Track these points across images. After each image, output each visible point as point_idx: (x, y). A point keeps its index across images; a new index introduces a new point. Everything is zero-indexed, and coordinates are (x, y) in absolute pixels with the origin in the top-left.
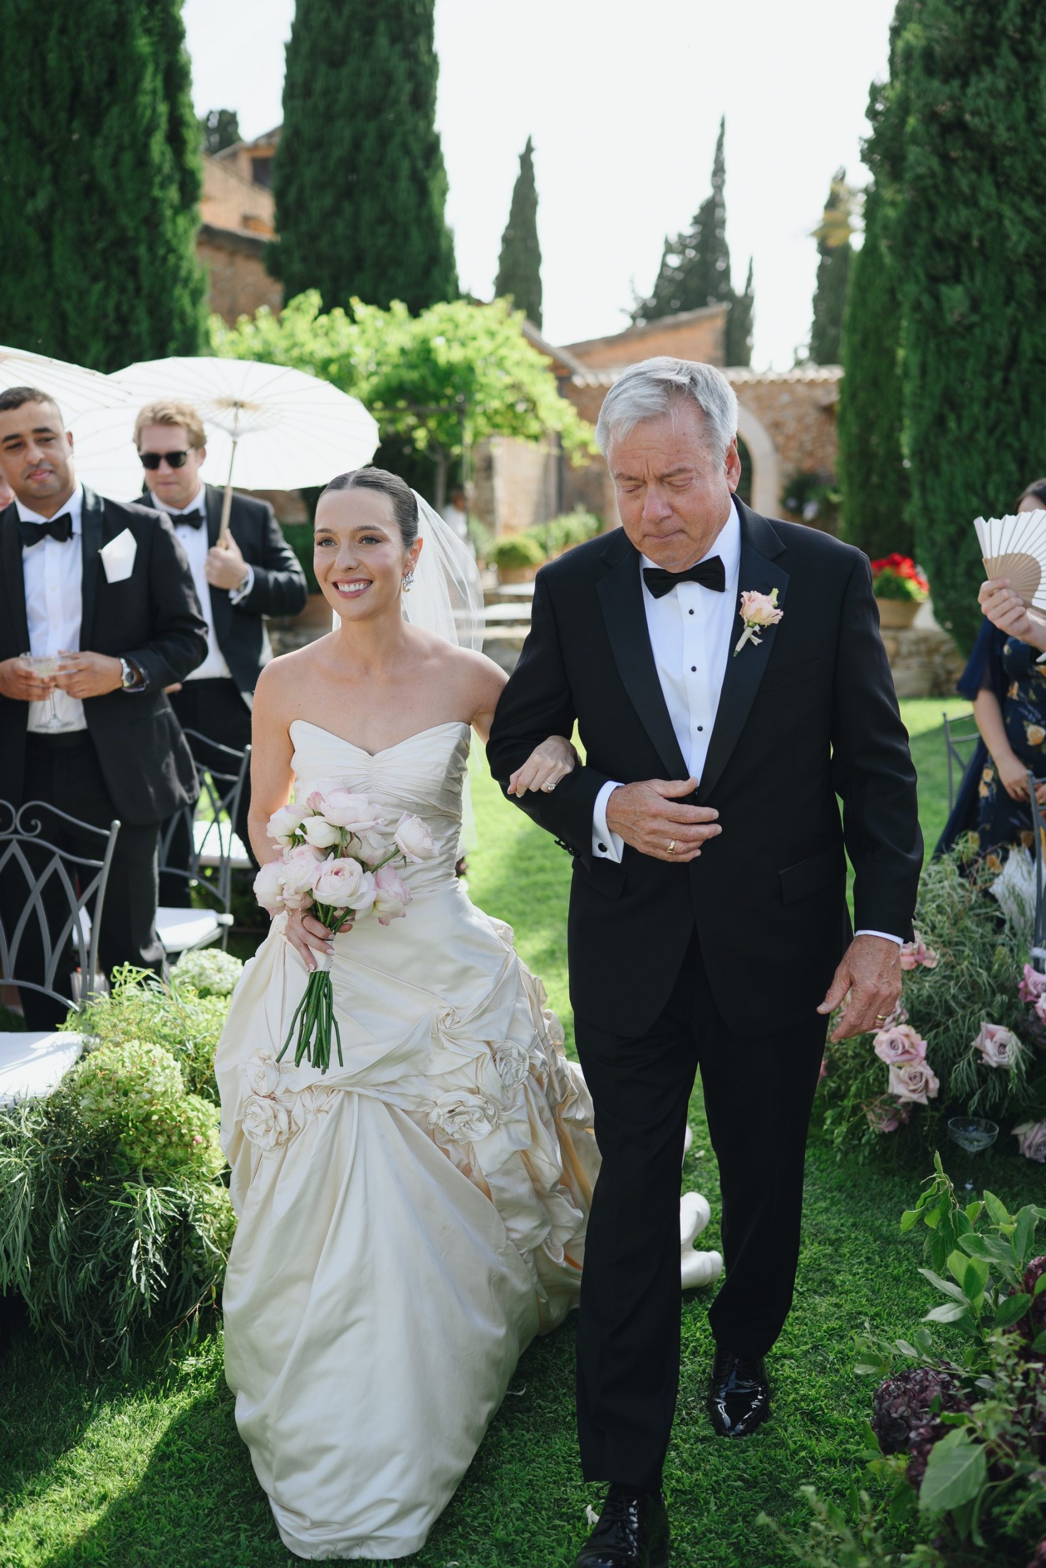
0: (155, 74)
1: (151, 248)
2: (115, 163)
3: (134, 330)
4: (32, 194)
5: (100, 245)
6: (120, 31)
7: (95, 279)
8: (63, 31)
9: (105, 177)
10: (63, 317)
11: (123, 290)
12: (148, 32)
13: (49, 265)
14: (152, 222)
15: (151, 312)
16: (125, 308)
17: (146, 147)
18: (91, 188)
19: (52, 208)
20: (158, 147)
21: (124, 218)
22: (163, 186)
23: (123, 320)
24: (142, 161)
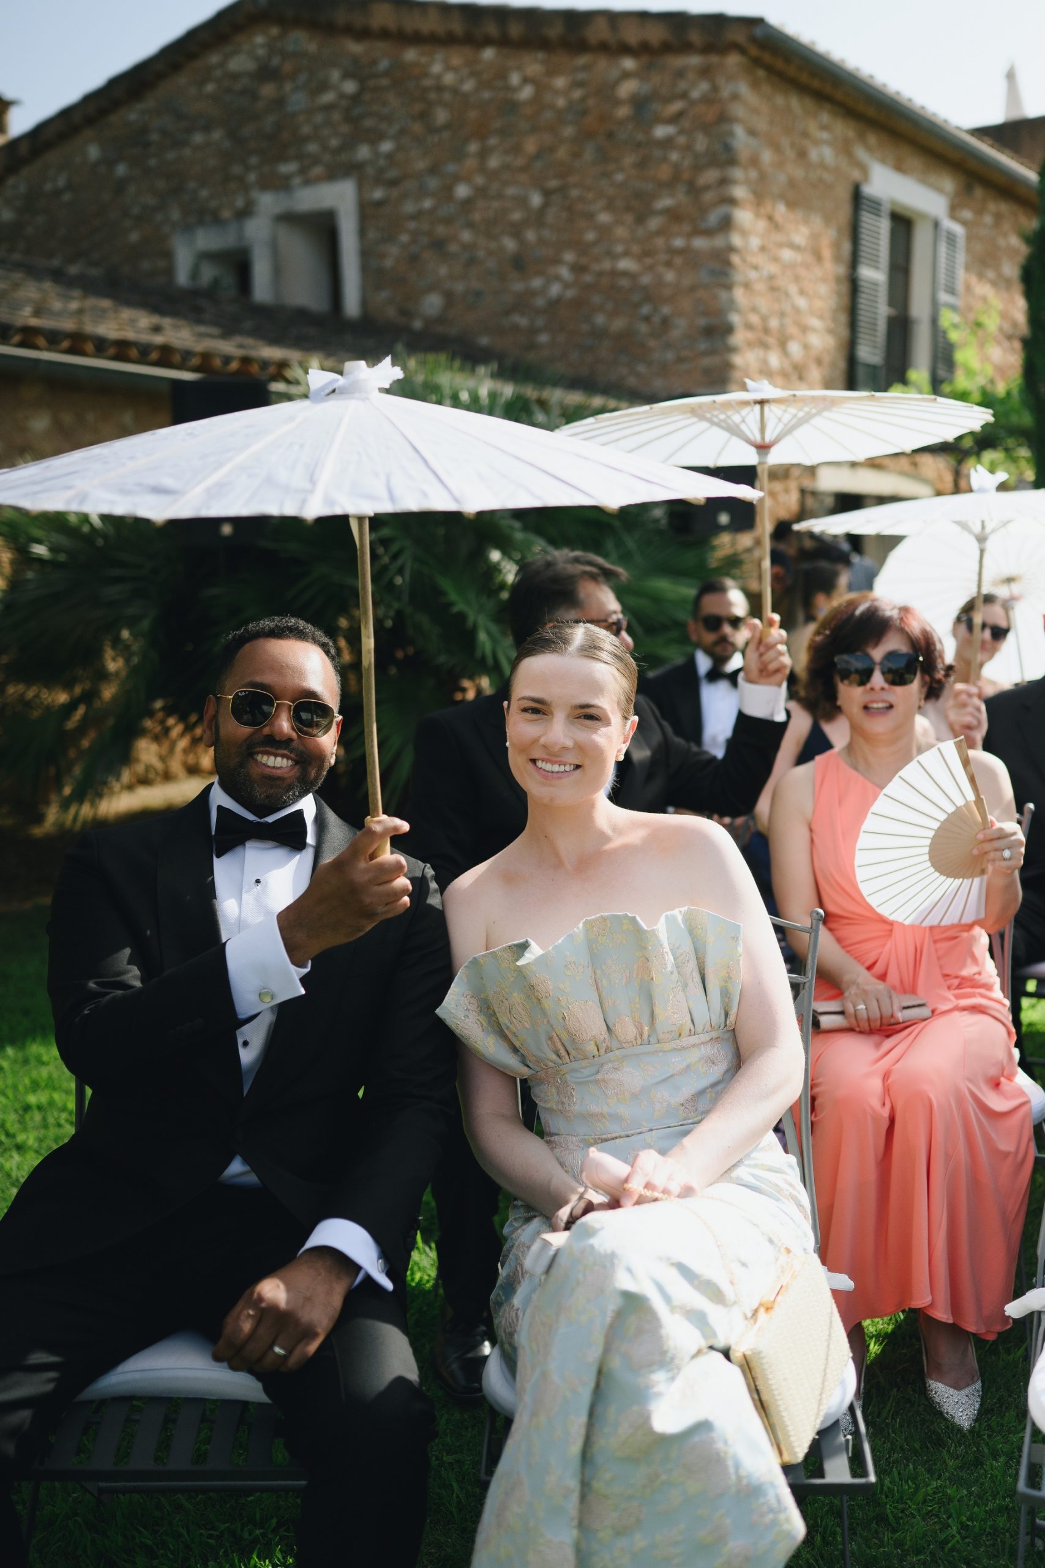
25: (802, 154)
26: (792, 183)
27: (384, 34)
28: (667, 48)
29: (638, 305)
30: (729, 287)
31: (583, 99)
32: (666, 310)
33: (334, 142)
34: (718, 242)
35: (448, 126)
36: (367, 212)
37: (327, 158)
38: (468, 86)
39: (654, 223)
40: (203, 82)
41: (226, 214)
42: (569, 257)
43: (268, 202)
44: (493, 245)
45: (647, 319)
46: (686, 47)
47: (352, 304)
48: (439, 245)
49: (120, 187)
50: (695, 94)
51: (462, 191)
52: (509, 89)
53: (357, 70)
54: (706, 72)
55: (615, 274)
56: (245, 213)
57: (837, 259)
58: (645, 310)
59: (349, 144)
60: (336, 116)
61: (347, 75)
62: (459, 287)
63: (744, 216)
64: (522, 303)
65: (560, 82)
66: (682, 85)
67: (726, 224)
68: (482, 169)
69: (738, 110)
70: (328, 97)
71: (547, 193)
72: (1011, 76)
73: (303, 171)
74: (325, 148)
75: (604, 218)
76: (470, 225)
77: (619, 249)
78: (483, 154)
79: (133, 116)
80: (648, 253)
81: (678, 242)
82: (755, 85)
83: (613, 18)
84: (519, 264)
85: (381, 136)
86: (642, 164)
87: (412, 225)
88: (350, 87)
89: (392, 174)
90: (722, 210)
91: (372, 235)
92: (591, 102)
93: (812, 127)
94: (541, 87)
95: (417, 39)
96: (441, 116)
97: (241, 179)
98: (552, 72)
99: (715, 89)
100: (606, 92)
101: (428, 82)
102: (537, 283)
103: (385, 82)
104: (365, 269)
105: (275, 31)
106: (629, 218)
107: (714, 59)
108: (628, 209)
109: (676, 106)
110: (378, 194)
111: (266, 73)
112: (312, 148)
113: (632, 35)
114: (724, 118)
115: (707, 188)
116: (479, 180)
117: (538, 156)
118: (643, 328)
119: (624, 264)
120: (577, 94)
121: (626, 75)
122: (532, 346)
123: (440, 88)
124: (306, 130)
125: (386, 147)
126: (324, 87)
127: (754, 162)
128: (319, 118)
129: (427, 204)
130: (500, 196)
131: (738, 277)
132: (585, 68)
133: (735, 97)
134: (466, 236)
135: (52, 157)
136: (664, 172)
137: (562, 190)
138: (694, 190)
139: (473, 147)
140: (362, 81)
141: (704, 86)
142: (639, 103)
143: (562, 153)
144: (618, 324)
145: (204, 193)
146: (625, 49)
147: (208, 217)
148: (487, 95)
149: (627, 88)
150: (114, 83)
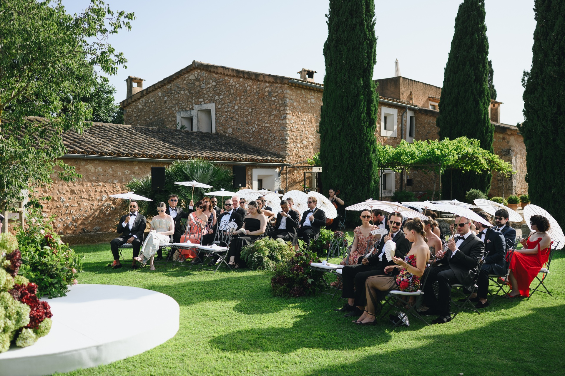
0: (364, 102)
1: (360, 135)
2: (354, 120)
3: (355, 151)
4: (338, 127)
5: (350, 135)
6: (358, 95)
7: (348, 142)
8: (347, 96)
9: (351, 123)
10: (341, 149)
11: (354, 143)
12: (364, 95)
13: (340, 140)
14: (361, 130)
15: (359, 147)
16: (354, 147)
17: (361, 116)
18: (349, 125)
19: (341, 129)
20: (363, 116)
21: (355, 130)
22: (364, 123)
23: (353, 149)
24: (359, 118)
25: (306, 102)
26: (303, 108)
27: (221, 74)
28: (273, 82)
29: (269, 134)
30: (286, 131)
31: (259, 91)
32: (274, 135)
33: (211, 95)
34: (284, 122)
35: (233, 93)
36: (217, 110)
37: (209, 98)
38: (237, 86)
39: (272, 117)
40: (184, 81)
41: (188, 109)
42: (256, 123)
43: (196, 107)
44: (242, 119)
45: (271, 136)
46: (277, 83)
47: (214, 131)
48: (232, 118)
49: (165, 102)
50: (279, 92)
51: (236, 107)
52: (245, 87)
53: (215, 81)
54: (281, 87)
55: (265, 126)
56: (192, 109)
57: (316, 122)
58: (271, 135)
59: (214, 96)
60: (211, 90)
61: (213, 81)
62: (236, 127)
63: (289, 116)
64: (247, 132)
65: (255, 87)
66: (277, 90)
67: (285, 118)
68: (240, 103)
69: (287, 96)
70: (210, 85)
71: (252, 109)
72: (396, 63)
73: (204, 101)
74: (209, 96)
75: (263, 115)
76: (238, 114)
77: (266, 122)
78: (240, 100)
79: (169, 87)
80: (271, 123)
81: (277, 121)
82: (292, 90)
83: (264, 75)
84: (247, 123)
85: (221, 94)
86: (270, 105)
87: (226, 113)
88: (214, 84)
89: (223, 102)
90: (285, 115)
91: (218, 115)
92: (260, 91)
93: (308, 96)
94: (251, 88)
95: (227, 75)
96: (232, 91)
97: (191, 102)
98: (253, 85)
99: (283, 91)
100: (263, 90)
101: (229, 84)
102: (250, 127)
103: (221, 83)
104: (216, 122)
105: (199, 71)
106: (268, 116)
107: (283, 85)
108: (267, 113)
109: (276, 94)
110: (219, 107)
111: (197, 80)
112: (206, 96)
113: (267, 79)
114: (284, 97)
115: (281, 111)
116: (240, 105)
117: (251, 101)
118: (270, 138)
119: (266, 125)
120: (258, 89)
121: (267, 87)
122: (249, 141)
123: (232, 86)
124: (205, 92)
125: (221, 97)
126: (209, 83)
127: (292, 105)
128: (208, 90)
129: (229, 109)
130: (243, 109)
131: (288, 129)
132: (260, 84)
133: (286, 93)
134: (237, 116)
135: (151, 95)
136: (274, 107)
137: (255, 108)
138: (279, 111)
139: (238, 98)
140: (217, 83)
141: (281, 90)
142: (269, 92)
143: (255, 101)
144: (266, 137)
145: (183, 104)
146: (266, 82)
147: (184, 109)
148: (241, 88)
149: (267, 89)
150: (164, 80)
